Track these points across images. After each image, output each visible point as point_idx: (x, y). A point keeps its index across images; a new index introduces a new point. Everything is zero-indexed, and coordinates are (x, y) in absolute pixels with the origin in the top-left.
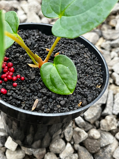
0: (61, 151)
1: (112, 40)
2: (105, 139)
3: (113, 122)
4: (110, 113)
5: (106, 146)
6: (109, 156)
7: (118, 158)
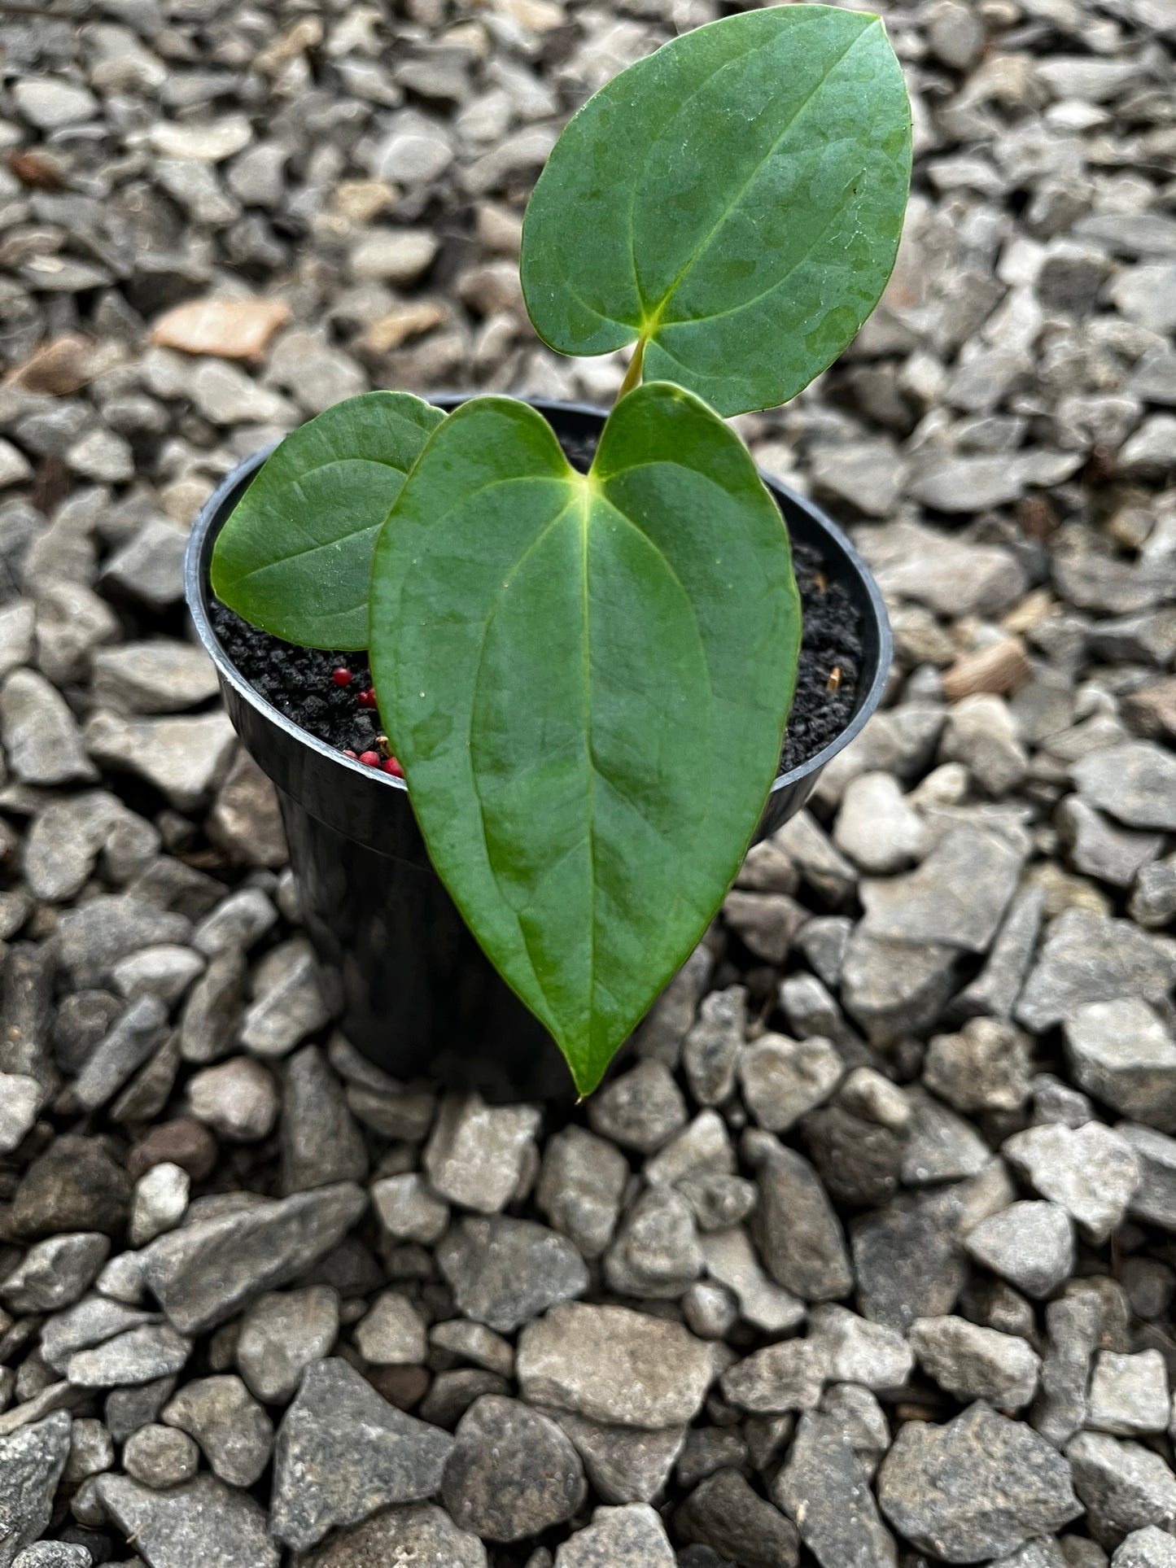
0: (656, 1151)
1: (1100, 614)
2: (938, 1143)
3: (1004, 1064)
4: (999, 1004)
5: (938, 1185)
6: (941, 1245)
7: (995, 1253)
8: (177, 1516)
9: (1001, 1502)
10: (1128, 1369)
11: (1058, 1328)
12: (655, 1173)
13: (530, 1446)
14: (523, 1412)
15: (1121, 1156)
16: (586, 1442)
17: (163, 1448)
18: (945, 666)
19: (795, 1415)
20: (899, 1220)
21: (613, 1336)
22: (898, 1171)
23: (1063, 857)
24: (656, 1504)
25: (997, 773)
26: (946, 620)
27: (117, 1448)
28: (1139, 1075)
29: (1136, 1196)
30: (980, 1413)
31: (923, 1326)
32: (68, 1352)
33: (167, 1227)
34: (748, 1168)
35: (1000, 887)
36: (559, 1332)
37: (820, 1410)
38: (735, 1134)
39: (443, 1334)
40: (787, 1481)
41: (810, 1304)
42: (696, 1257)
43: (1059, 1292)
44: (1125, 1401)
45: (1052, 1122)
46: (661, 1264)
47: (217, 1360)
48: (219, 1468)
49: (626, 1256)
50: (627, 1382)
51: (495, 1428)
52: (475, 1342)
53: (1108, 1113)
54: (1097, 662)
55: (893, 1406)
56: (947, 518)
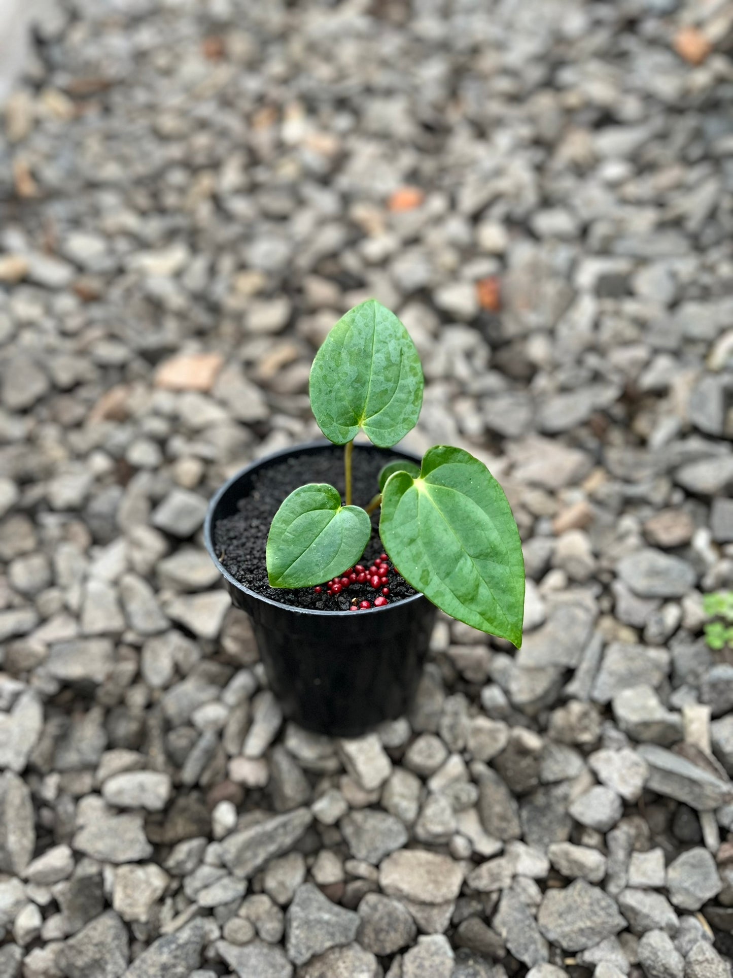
0: (434, 772)
1: (628, 481)
2: (557, 762)
3: (586, 722)
4: (583, 694)
5: (557, 783)
6: (560, 809)
7: (582, 814)
8: (249, 956)
9: (589, 924)
10: (645, 860)
11: (612, 844)
12: (435, 784)
13: (390, 914)
14: (385, 900)
15: (636, 764)
16: (413, 910)
17: (240, 928)
18: (553, 516)
19: (500, 891)
20: (540, 799)
21: (420, 865)
22: (539, 776)
23: (613, 611)
24: (445, 933)
25: (580, 572)
26: (552, 493)
27: (221, 928)
28: (646, 724)
29: (646, 781)
30: (579, 885)
31: (554, 848)
32: (197, 891)
33: (231, 832)
34: (474, 780)
35: (581, 633)
36: (396, 864)
37: (511, 888)
38: (467, 764)
39: (350, 865)
40: (497, 921)
41: (505, 842)
42: (453, 825)
43: (614, 826)
44: (644, 874)
45: (608, 748)
46: (437, 829)
47: (257, 887)
48: (263, 935)
49: (424, 826)
50: (426, 885)
51: (374, 908)
52: (363, 869)
53: (634, 740)
54: (628, 504)
55: (542, 884)
56: (550, 435)
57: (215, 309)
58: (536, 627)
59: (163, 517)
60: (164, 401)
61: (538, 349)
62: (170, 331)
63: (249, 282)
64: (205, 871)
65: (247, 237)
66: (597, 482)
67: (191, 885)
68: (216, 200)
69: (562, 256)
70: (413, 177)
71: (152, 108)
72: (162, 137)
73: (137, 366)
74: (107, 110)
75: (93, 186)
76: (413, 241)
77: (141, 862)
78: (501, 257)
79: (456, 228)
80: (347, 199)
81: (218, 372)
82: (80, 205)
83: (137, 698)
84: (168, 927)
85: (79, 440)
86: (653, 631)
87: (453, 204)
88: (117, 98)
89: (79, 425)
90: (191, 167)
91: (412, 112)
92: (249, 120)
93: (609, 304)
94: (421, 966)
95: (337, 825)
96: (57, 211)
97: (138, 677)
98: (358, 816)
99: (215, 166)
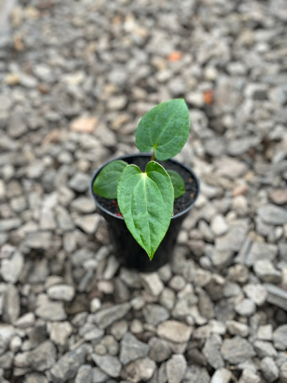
1: (263, 176)
2: (230, 289)
3: (242, 273)
4: (242, 262)
6: (230, 308)
7: (240, 310)
8: (104, 360)
9: (241, 353)
10: (265, 329)
11: (252, 322)
12: (181, 295)
13: (161, 347)
14: (159, 340)
15: (262, 291)
16: (171, 345)
17: (101, 349)
18: (232, 189)
19: (205, 339)
20: (223, 303)
21: (174, 327)
22: (222, 294)
23: (255, 229)
24: (183, 354)
25: (242, 212)
26: (231, 180)
27: (94, 348)
28: (267, 276)
29: (267, 298)
30: (237, 338)
31: (228, 322)
32: (84, 333)
33: (98, 311)
34: (197, 294)
35: (241, 237)
36: (164, 326)
37: (210, 338)
38: (194, 288)
39: (146, 326)
40: (205, 350)
41: (208, 319)
42: (187, 312)
43: (252, 315)
44: (264, 334)
45: (251, 284)
46: (181, 313)
47: (108, 332)
48: (110, 352)
49: (176, 312)
50: (176, 335)
51: (155, 343)
52: (150, 327)
53: (262, 281)
54: (263, 186)
55: (223, 337)
56: (232, 156)
57: (95, 99)
58: (223, 235)
59: (73, 183)
60: (74, 136)
61: (228, 121)
62: (77, 108)
63: (110, 89)
64: (88, 326)
65: (109, 70)
66: (250, 176)
67: (82, 331)
68: (97, 54)
69: (239, 82)
70: (178, 47)
71: (71, 15)
72: (75, 27)
73: (63, 122)
74: (53, 15)
75: (46, 46)
76: (177, 74)
77: (62, 321)
78: (214, 82)
79: (195, 69)
80: (151, 55)
81: (96, 126)
82: (41, 54)
83: (61, 256)
84: (72, 347)
85: (40, 151)
86: (271, 238)
87: (195, 59)
88: (57, 11)
89: (39, 145)
90: (87, 40)
91: (179, 20)
92: (111, 21)
93: (258, 103)
94: (173, 367)
95: (141, 310)
96: (31, 56)
97: (62, 248)
98: (149, 307)
99: (96, 39)
